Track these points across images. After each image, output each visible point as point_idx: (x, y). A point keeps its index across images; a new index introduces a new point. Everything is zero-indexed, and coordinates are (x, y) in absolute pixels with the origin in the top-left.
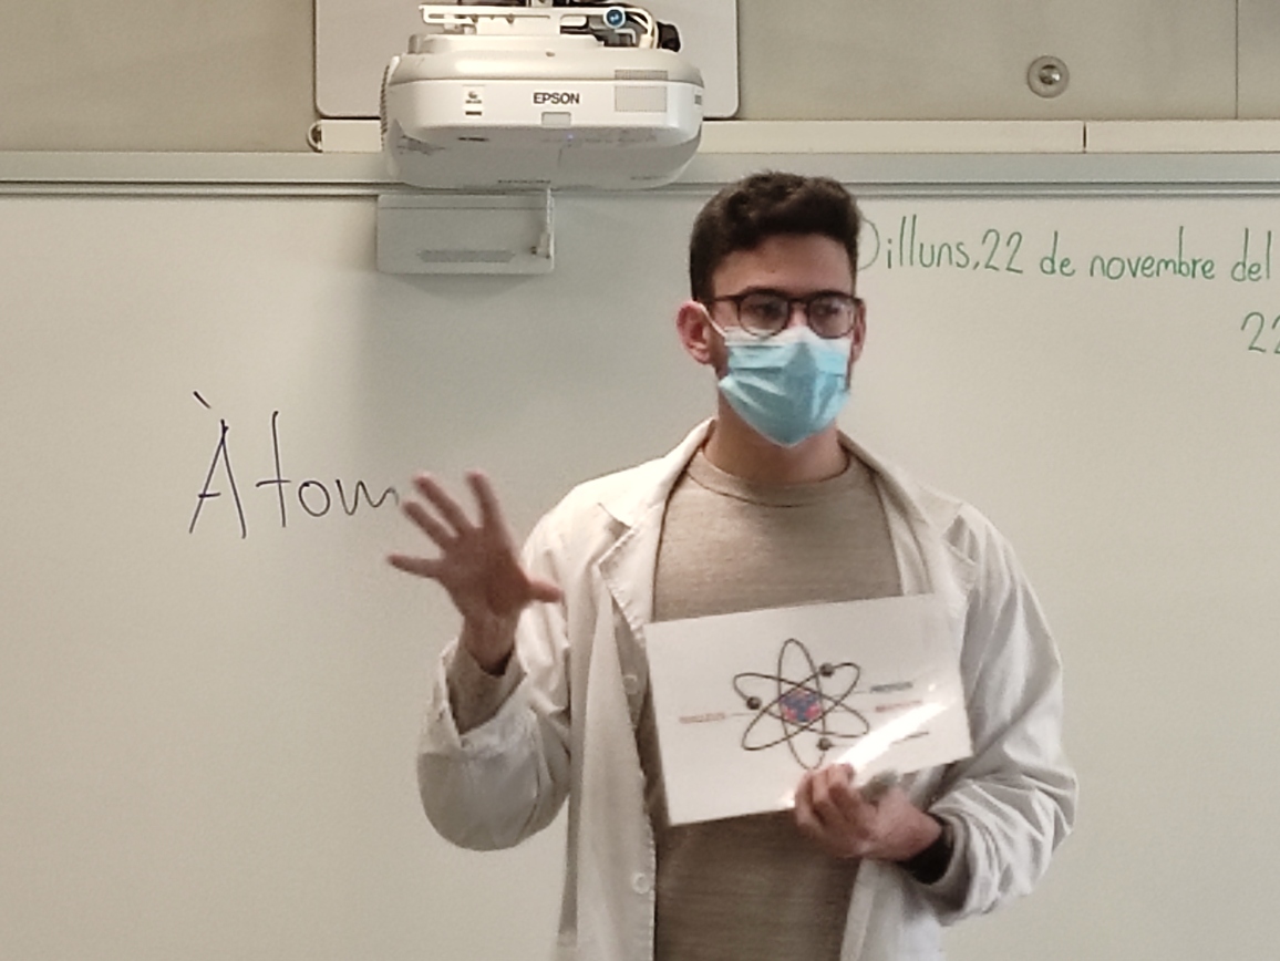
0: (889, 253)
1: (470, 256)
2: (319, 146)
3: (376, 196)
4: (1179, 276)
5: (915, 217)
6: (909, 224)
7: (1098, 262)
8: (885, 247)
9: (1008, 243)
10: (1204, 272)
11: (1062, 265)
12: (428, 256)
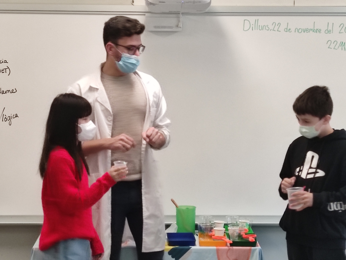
0: (253, 27)
1: (165, 27)
2: (133, 4)
3: (145, 15)
4: (314, 32)
5: (258, 20)
6: (257, 21)
7: (296, 29)
8: (252, 26)
9: (278, 25)
10: (319, 32)
11: (289, 30)
12: (155, 27)
